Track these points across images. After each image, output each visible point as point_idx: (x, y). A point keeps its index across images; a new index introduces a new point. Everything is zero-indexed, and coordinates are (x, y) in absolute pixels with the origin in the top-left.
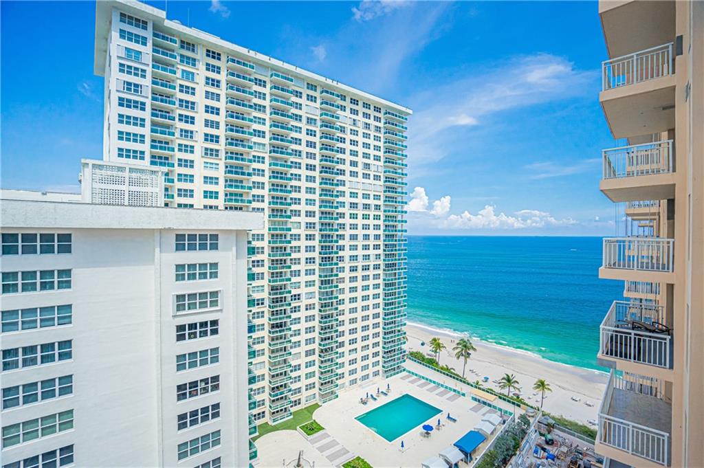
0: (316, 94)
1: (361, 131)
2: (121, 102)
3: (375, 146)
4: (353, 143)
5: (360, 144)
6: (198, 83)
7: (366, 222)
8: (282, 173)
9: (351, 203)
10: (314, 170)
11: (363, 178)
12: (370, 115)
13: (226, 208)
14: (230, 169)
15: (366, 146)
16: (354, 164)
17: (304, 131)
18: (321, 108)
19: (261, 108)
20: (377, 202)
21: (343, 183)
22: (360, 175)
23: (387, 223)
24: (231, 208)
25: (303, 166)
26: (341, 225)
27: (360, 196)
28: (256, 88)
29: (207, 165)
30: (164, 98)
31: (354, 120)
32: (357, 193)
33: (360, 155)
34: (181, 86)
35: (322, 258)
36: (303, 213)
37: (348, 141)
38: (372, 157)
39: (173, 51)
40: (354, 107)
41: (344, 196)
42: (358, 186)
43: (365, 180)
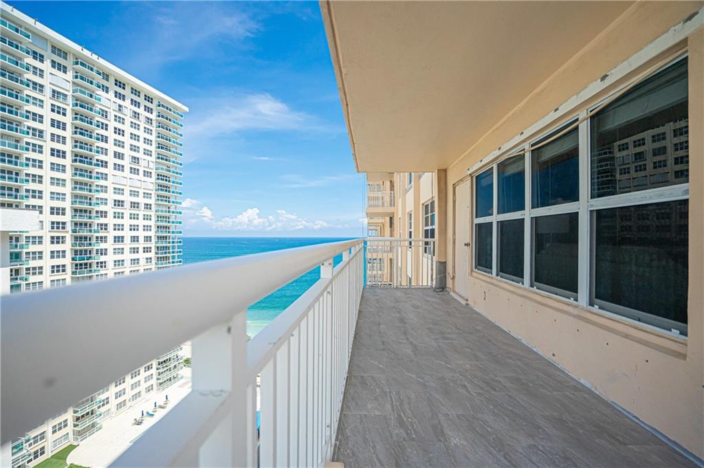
0: (68, 63)
1: (128, 120)
3: (145, 139)
4: (119, 131)
5: (127, 134)
7: (134, 222)
8: (10, 156)
9: (115, 201)
10: (64, 157)
11: (131, 173)
12: (139, 103)
15: (135, 137)
16: (118, 155)
17: (47, 106)
18: (73, 83)
20: (148, 201)
21: (104, 176)
22: (127, 169)
23: (160, 224)
25: (46, 151)
26: (102, 225)
27: (127, 192)
31: (120, 106)
32: (123, 190)
33: (127, 146)
36: (47, 210)
37: (111, 129)
38: (141, 151)
40: (120, 90)
41: (106, 192)
42: (124, 181)
43: (133, 176)
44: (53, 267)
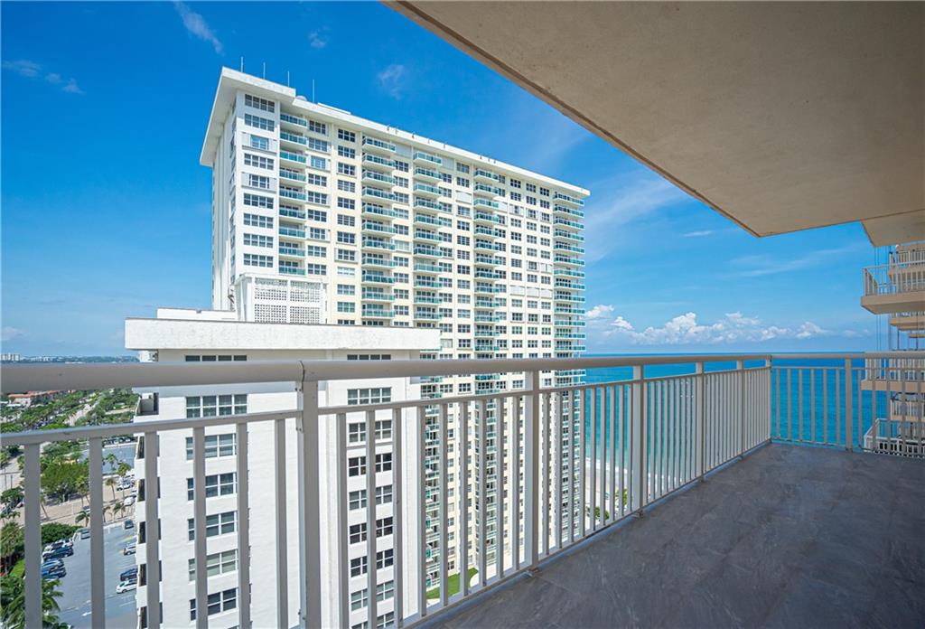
0: (470, 176)
1: (524, 221)
2: (248, 200)
3: (542, 239)
4: (516, 236)
5: (524, 238)
6: (329, 172)
7: (533, 337)
8: (429, 278)
9: (513, 314)
10: (468, 273)
11: (528, 281)
12: (535, 199)
13: (364, 323)
14: (368, 276)
15: (531, 239)
16: (516, 263)
17: (455, 224)
18: (475, 194)
19: (403, 198)
20: (547, 312)
21: (503, 288)
22: (525, 277)
23: (560, 338)
24: (370, 323)
25: (455, 269)
26: (501, 341)
27: (525, 304)
28: (396, 173)
29: (340, 271)
30: (292, 191)
31: (516, 207)
32: (521, 301)
33: (524, 251)
34: (311, 176)
35: (479, 384)
36: (455, 328)
37: (508, 235)
38: (539, 254)
39: (301, 134)
40: (516, 190)
41: (505, 305)
42: (522, 291)
43: (530, 284)
44: (460, 385)
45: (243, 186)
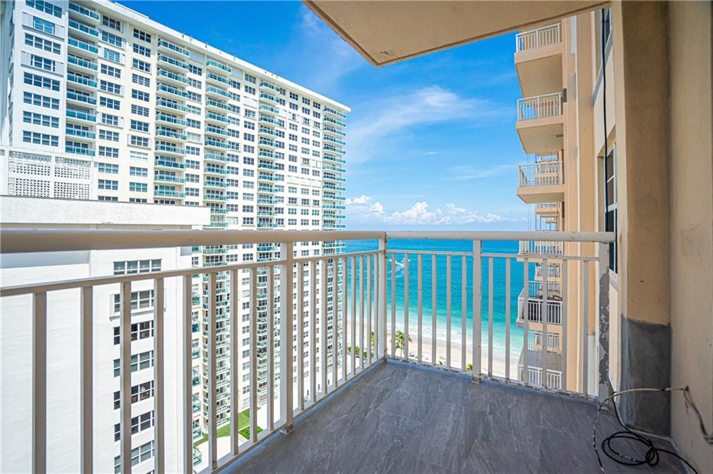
0: (256, 86)
1: (300, 126)
2: (28, 78)
3: (314, 141)
4: (293, 137)
5: (299, 139)
6: (123, 65)
7: (305, 217)
8: (218, 166)
9: (290, 199)
10: (253, 163)
11: (302, 173)
12: (309, 110)
13: (156, 202)
14: (160, 160)
15: (305, 141)
16: (293, 158)
17: (242, 123)
18: (260, 101)
19: (196, 97)
20: (316, 198)
21: (281, 178)
22: (299, 170)
23: (326, 218)
24: (162, 202)
25: (241, 160)
26: (279, 220)
27: (299, 190)
28: (190, 75)
29: (134, 155)
30: (83, 78)
31: (294, 115)
32: (296, 188)
33: (299, 149)
34: (103, 66)
35: (260, 254)
36: (240, 208)
37: (287, 136)
38: (311, 152)
39: (94, 27)
40: (294, 101)
41: (283, 191)
42: (296, 181)
43: (304, 175)
44: (244, 255)
45: (22, 65)
